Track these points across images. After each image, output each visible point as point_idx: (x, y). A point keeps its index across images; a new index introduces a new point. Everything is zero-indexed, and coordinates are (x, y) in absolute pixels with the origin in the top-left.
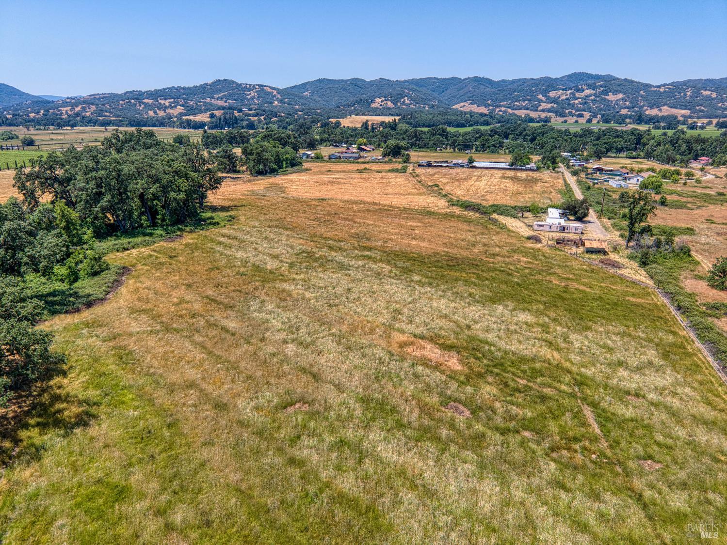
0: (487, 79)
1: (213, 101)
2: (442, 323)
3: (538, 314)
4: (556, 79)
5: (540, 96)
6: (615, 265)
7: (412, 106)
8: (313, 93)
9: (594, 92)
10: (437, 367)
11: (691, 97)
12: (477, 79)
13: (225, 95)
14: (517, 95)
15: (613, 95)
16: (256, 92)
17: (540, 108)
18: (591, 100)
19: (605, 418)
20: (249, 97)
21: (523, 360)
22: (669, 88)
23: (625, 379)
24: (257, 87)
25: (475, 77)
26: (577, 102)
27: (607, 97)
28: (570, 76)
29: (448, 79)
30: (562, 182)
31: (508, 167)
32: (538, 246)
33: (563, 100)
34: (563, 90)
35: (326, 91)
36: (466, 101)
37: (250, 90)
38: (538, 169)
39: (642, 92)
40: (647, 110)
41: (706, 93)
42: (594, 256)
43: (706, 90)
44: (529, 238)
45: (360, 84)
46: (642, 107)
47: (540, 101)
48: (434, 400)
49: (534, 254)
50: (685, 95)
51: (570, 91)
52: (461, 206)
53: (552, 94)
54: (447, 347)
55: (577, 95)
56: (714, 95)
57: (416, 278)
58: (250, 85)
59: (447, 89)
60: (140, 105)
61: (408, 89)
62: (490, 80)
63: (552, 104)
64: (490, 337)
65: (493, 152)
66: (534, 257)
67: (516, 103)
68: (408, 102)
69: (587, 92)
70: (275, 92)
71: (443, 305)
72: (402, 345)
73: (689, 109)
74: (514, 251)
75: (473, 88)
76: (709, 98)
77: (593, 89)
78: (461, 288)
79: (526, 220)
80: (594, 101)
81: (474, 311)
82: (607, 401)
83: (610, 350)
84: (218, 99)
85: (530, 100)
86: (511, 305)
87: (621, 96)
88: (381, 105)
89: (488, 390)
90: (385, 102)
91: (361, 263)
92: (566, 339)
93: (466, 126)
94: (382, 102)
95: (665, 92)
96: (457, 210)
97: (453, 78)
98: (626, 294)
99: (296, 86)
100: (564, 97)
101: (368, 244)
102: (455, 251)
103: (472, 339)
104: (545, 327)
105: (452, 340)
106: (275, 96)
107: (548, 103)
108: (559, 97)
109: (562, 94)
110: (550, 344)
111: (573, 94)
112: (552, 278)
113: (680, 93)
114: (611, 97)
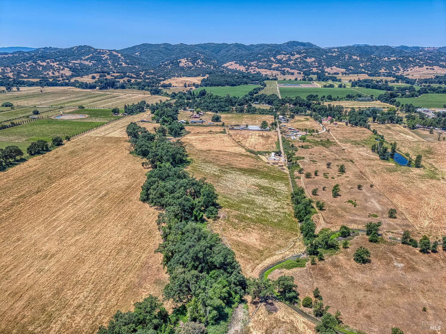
0: (243, 45)
1: (82, 62)
2: (254, 183)
3: (269, 180)
4: (281, 45)
5: (272, 59)
6: (284, 169)
7: (204, 66)
8: (141, 53)
9: (300, 56)
10: (255, 188)
11: (347, 59)
12: (237, 45)
13: (89, 58)
14: (260, 57)
15: (310, 58)
16: (107, 55)
17: (273, 67)
18: (299, 62)
19: (276, 192)
20: (104, 58)
21: (266, 187)
22: (338, 54)
23: (279, 188)
24: (107, 51)
25: (236, 44)
26: (291, 62)
27: (306, 60)
28: (288, 43)
29: (221, 44)
30: (277, 138)
31: (260, 129)
32: (269, 165)
33: (284, 61)
34: (284, 54)
35: (149, 53)
36: (232, 61)
37: (103, 54)
38: (270, 130)
39: (324, 56)
40: (326, 68)
41: (354, 57)
42: (280, 167)
43: (354, 56)
44: (267, 163)
45: (169, 48)
46: (323, 67)
47: (272, 62)
48: (256, 192)
49: (268, 167)
50: (345, 58)
51: (288, 55)
52: (249, 152)
53: (279, 57)
54: (255, 186)
55: (292, 58)
56: (358, 59)
57: (247, 175)
58: (103, 50)
59: (220, 51)
60: (40, 68)
61: (199, 52)
62: (244, 46)
63: (279, 64)
64: (262, 184)
65: (253, 113)
66: (268, 168)
67: (260, 63)
68: (201, 63)
69: (297, 56)
70: (120, 55)
71: (254, 180)
72: (249, 186)
73: (345, 69)
74: (264, 167)
75: (235, 51)
76: (356, 61)
77: (300, 55)
78: (255, 176)
79: (266, 157)
80: (300, 63)
81: (259, 180)
82: (276, 190)
83: (278, 185)
84: (85, 60)
85: (267, 62)
86: (264, 179)
87: (313, 59)
88: (185, 65)
89: (262, 190)
90: (188, 63)
91: (234, 172)
92: (272, 184)
93: (236, 85)
94: (186, 62)
95: (335, 56)
96: (249, 153)
97: (224, 44)
98: (284, 175)
99: (129, 48)
100: (285, 59)
101: (232, 166)
102: (252, 168)
103: (259, 185)
104: (270, 182)
105: (256, 185)
106: (120, 58)
107: (277, 64)
108: (282, 59)
109: (284, 57)
110: (270, 184)
111: (289, 57)
112: (271, 173)
113: (342, 57)
114: (308, 60)
